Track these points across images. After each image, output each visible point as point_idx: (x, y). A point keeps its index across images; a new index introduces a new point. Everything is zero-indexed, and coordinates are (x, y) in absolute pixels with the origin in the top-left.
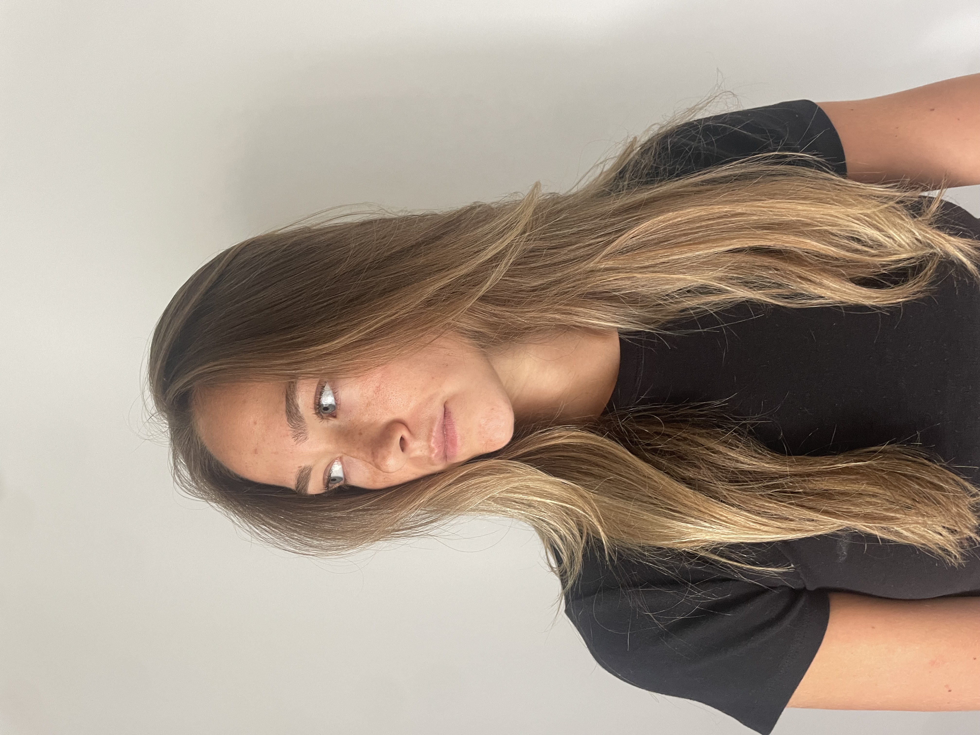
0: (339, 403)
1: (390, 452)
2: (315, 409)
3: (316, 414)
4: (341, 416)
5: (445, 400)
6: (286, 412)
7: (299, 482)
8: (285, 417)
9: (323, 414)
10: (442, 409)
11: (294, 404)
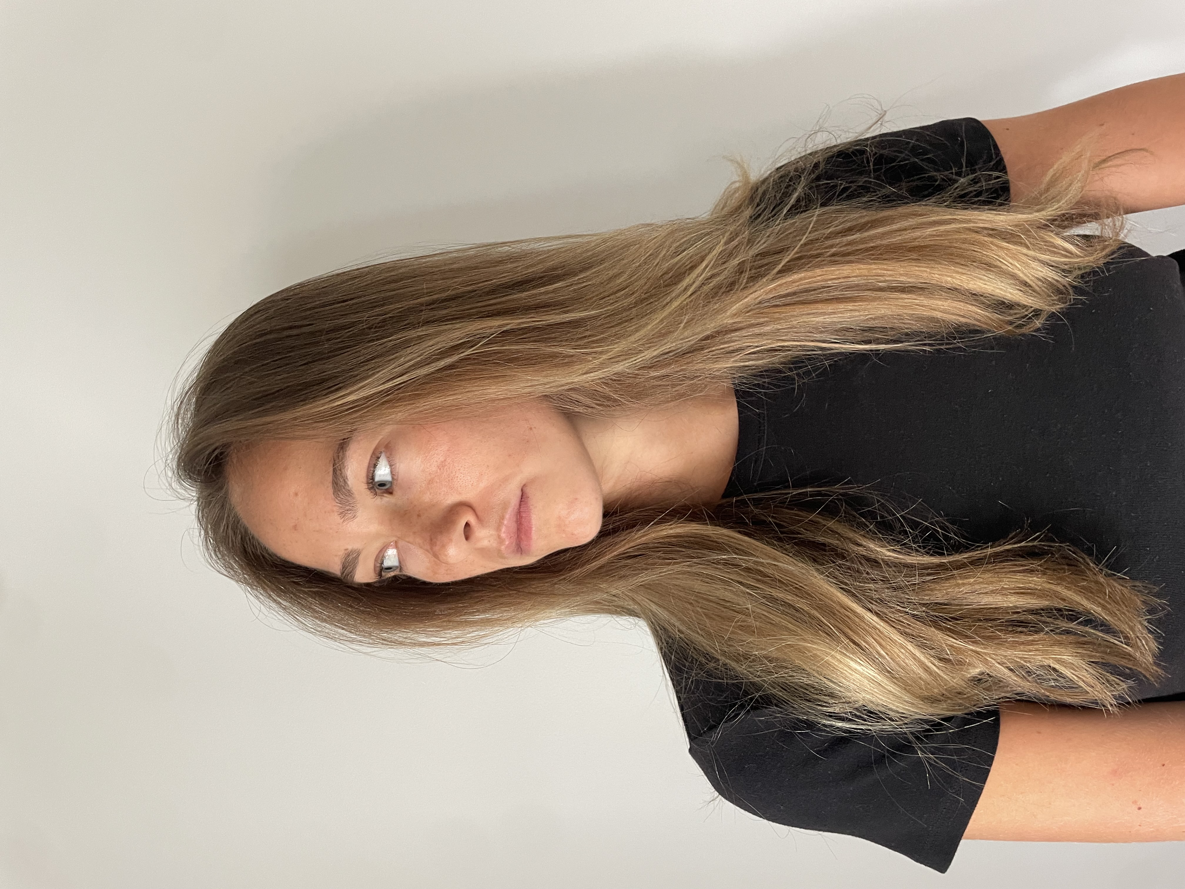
0: (395, 478)
1: (451, 540)
2: (368, 483)
3: (370, 489)
4: (398, 492)
5: (524, 483)
6: (333, 483)
7: (344, 567)
8: (331, 490)
9: (377, 490)
10: (519, 493)
11: (343, 475)
